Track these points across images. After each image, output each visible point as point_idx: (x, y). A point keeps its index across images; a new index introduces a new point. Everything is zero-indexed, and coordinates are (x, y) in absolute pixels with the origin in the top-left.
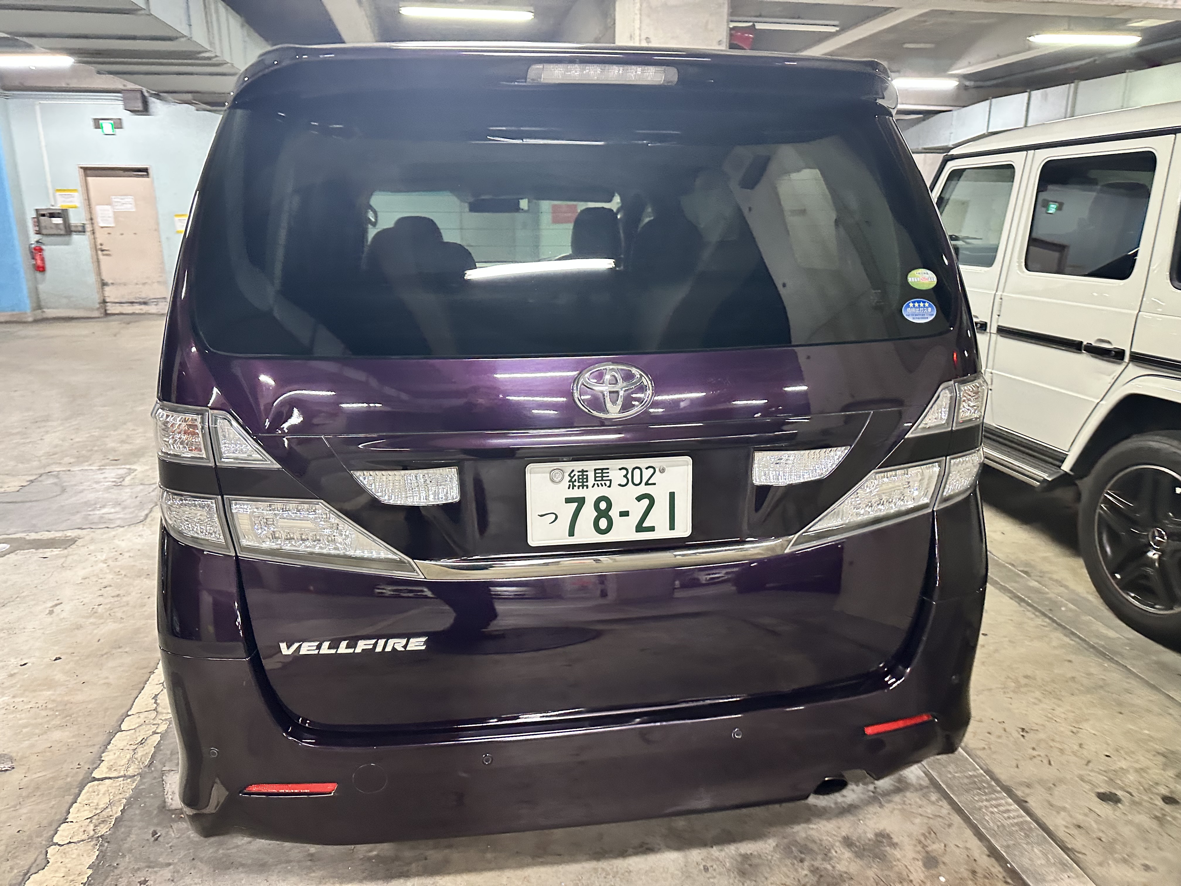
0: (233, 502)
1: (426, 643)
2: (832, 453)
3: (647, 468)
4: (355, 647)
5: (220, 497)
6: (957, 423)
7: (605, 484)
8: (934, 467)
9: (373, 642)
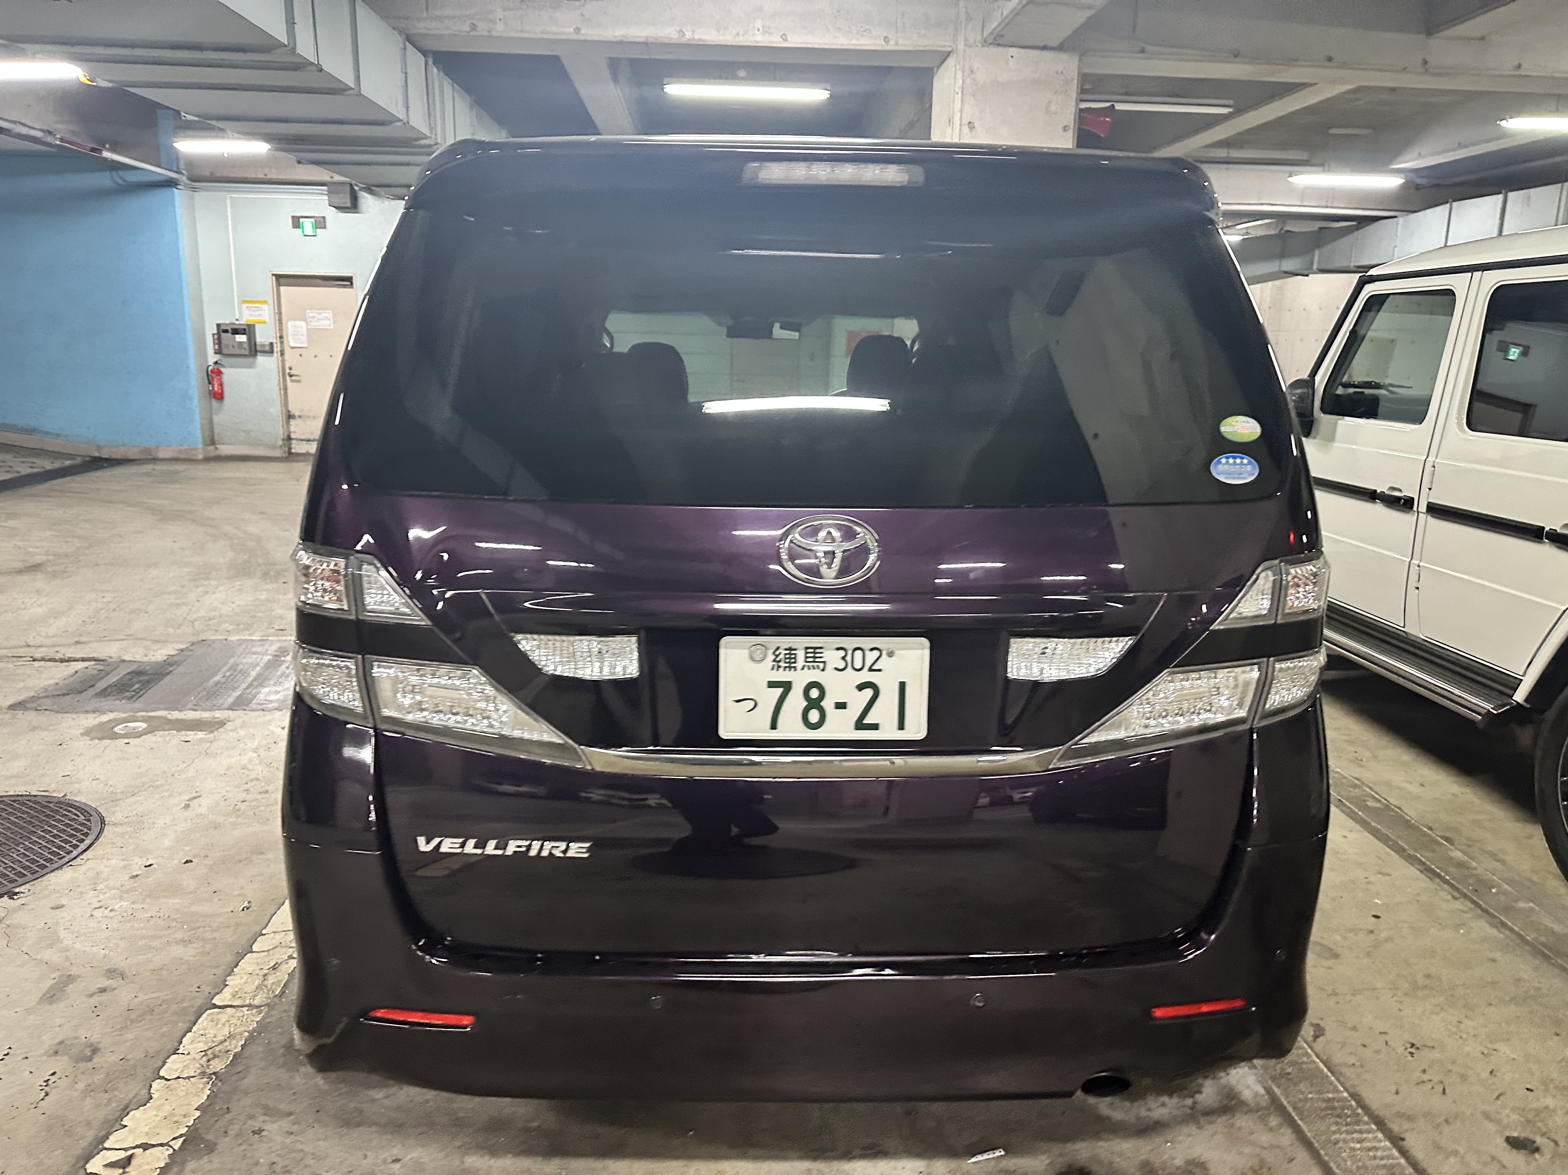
0: (376, 663)
1: (589, 850)
2: (1113, 645)
3: (872, 650)
4: (505, 849)
5: (360, 656)
6: (1285, 615)
7: (818, 667)
8: (1252, 670)
9: (527, 843)
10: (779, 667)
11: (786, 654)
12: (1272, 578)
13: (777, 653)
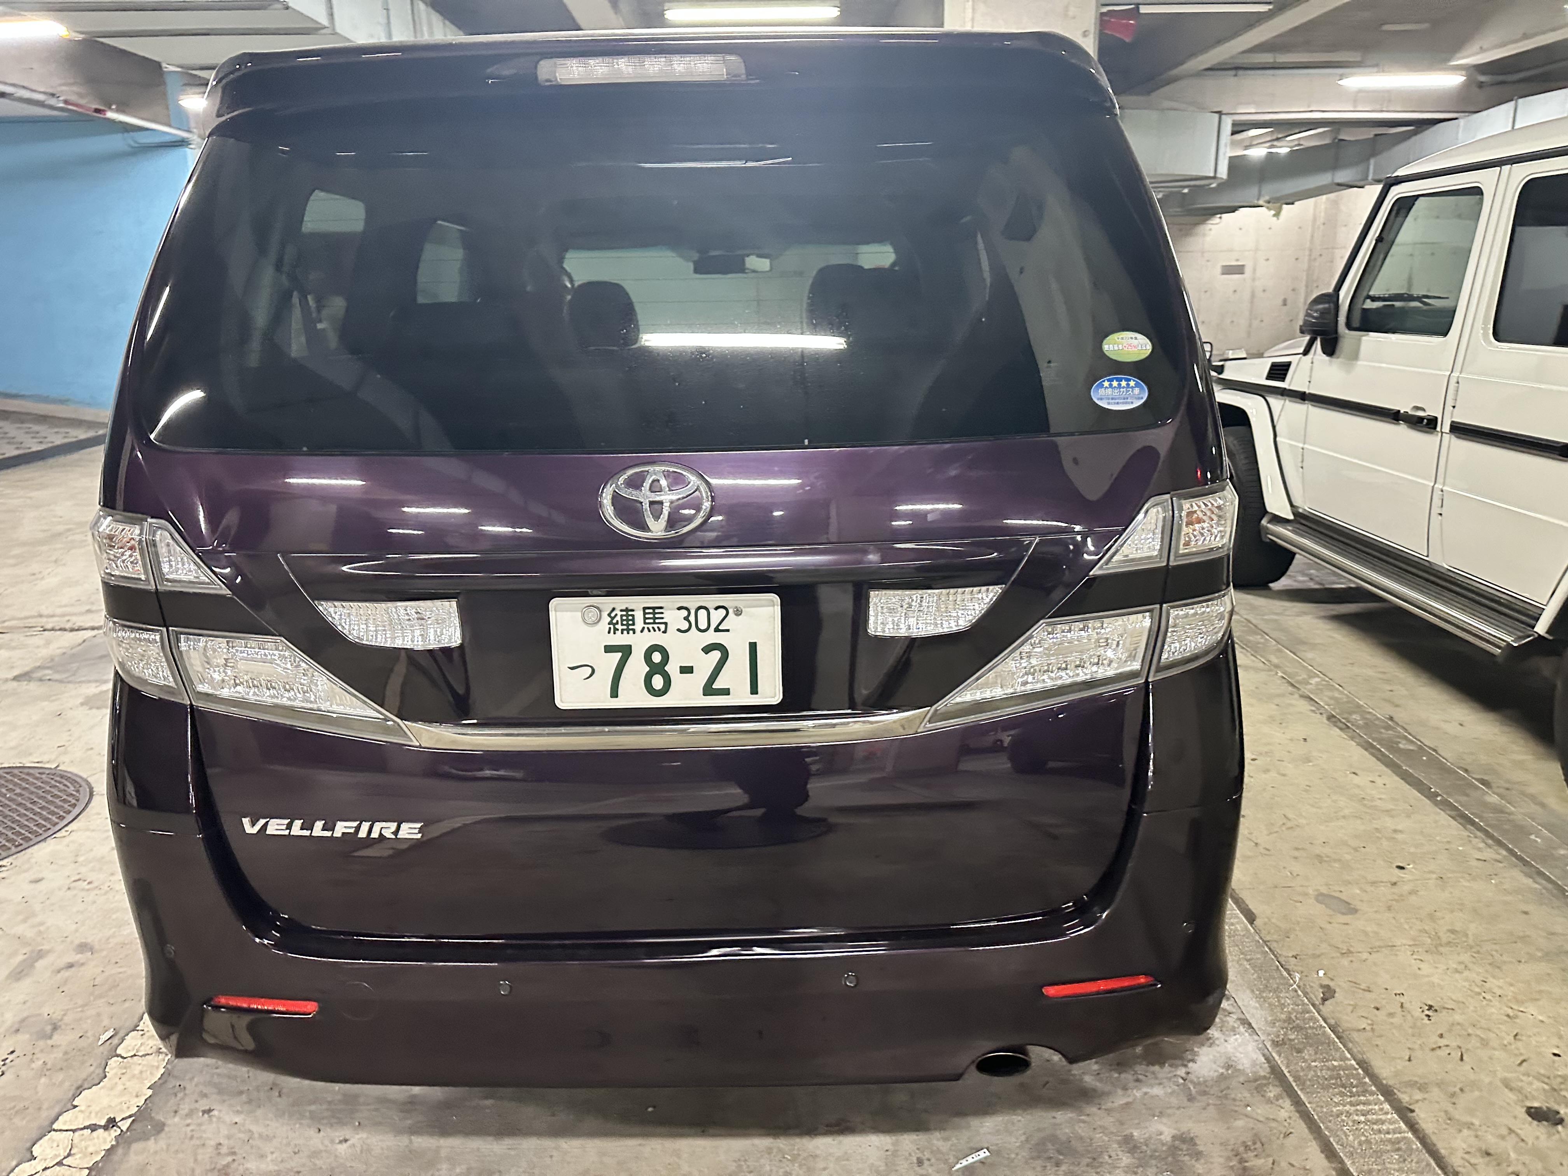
0: (184, 636)
1: (421, 830)
2: (982, 595)
4: (333, 829)
5: (164, 629)
6: (1177, 556)
7: (659, 630)
8: (1144, 617)
9: (355, 824)
10: (616, 630)
11: (622, 616)
12: (1161, 516)
13: (613, 615)
